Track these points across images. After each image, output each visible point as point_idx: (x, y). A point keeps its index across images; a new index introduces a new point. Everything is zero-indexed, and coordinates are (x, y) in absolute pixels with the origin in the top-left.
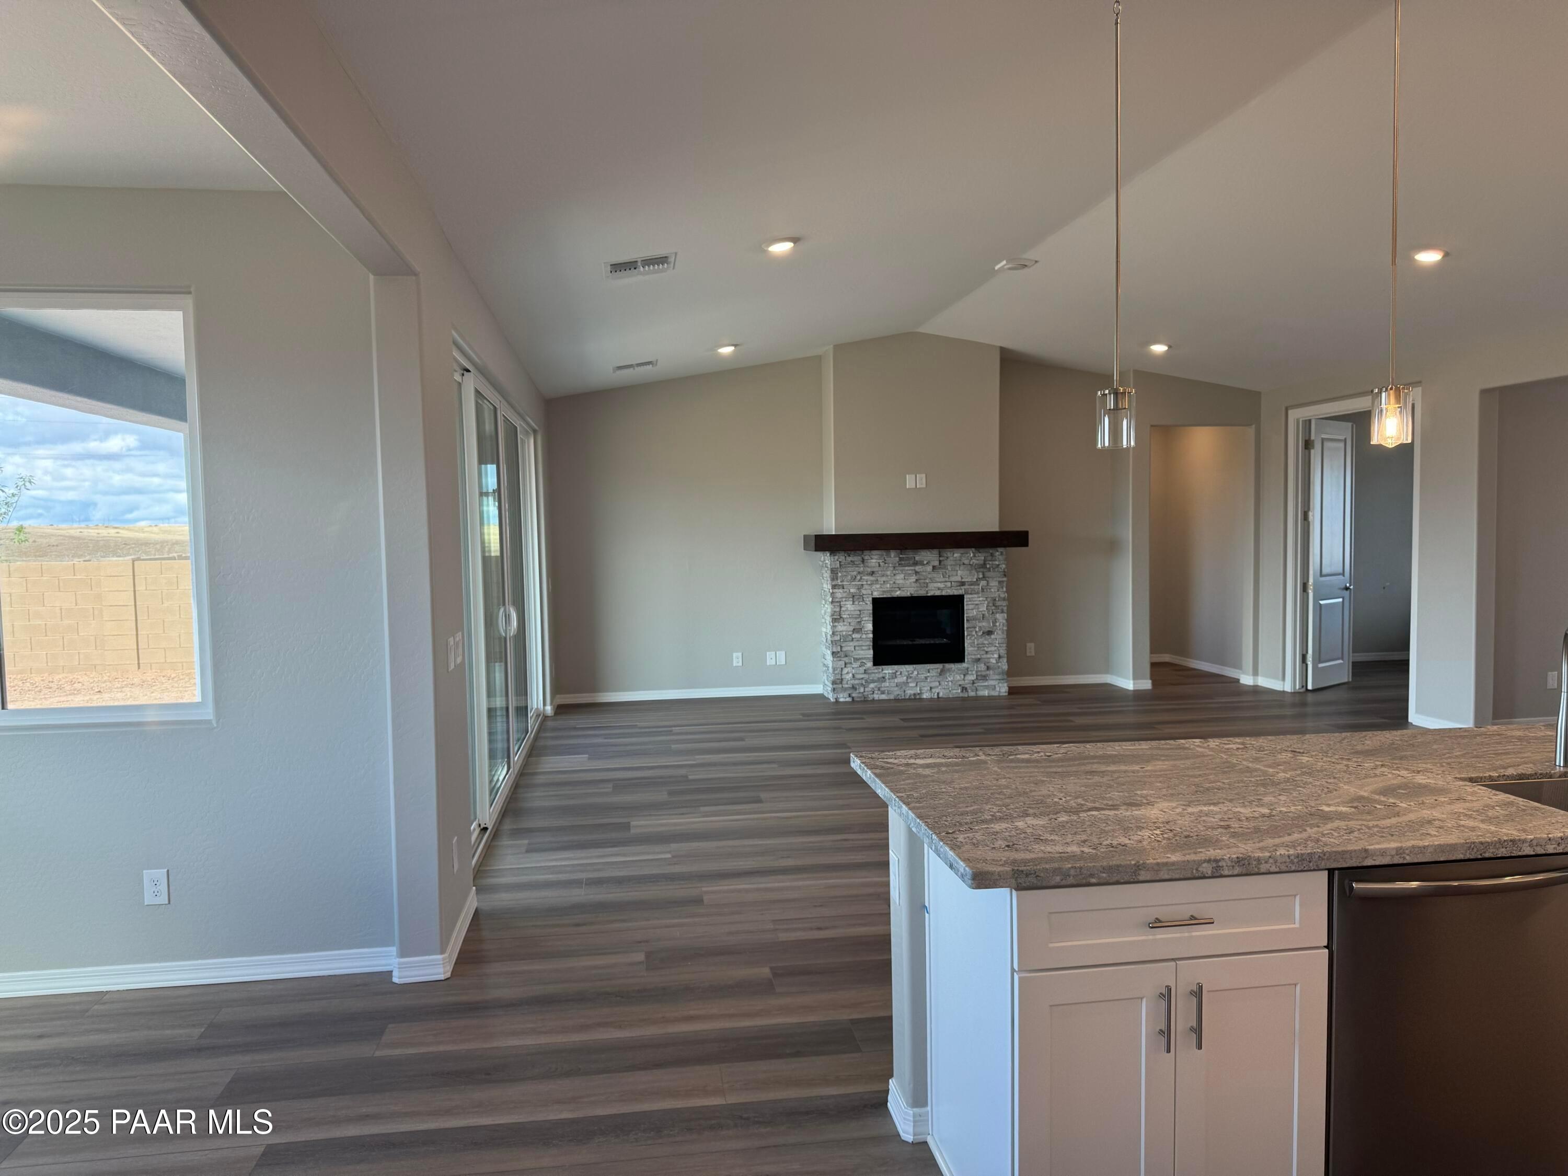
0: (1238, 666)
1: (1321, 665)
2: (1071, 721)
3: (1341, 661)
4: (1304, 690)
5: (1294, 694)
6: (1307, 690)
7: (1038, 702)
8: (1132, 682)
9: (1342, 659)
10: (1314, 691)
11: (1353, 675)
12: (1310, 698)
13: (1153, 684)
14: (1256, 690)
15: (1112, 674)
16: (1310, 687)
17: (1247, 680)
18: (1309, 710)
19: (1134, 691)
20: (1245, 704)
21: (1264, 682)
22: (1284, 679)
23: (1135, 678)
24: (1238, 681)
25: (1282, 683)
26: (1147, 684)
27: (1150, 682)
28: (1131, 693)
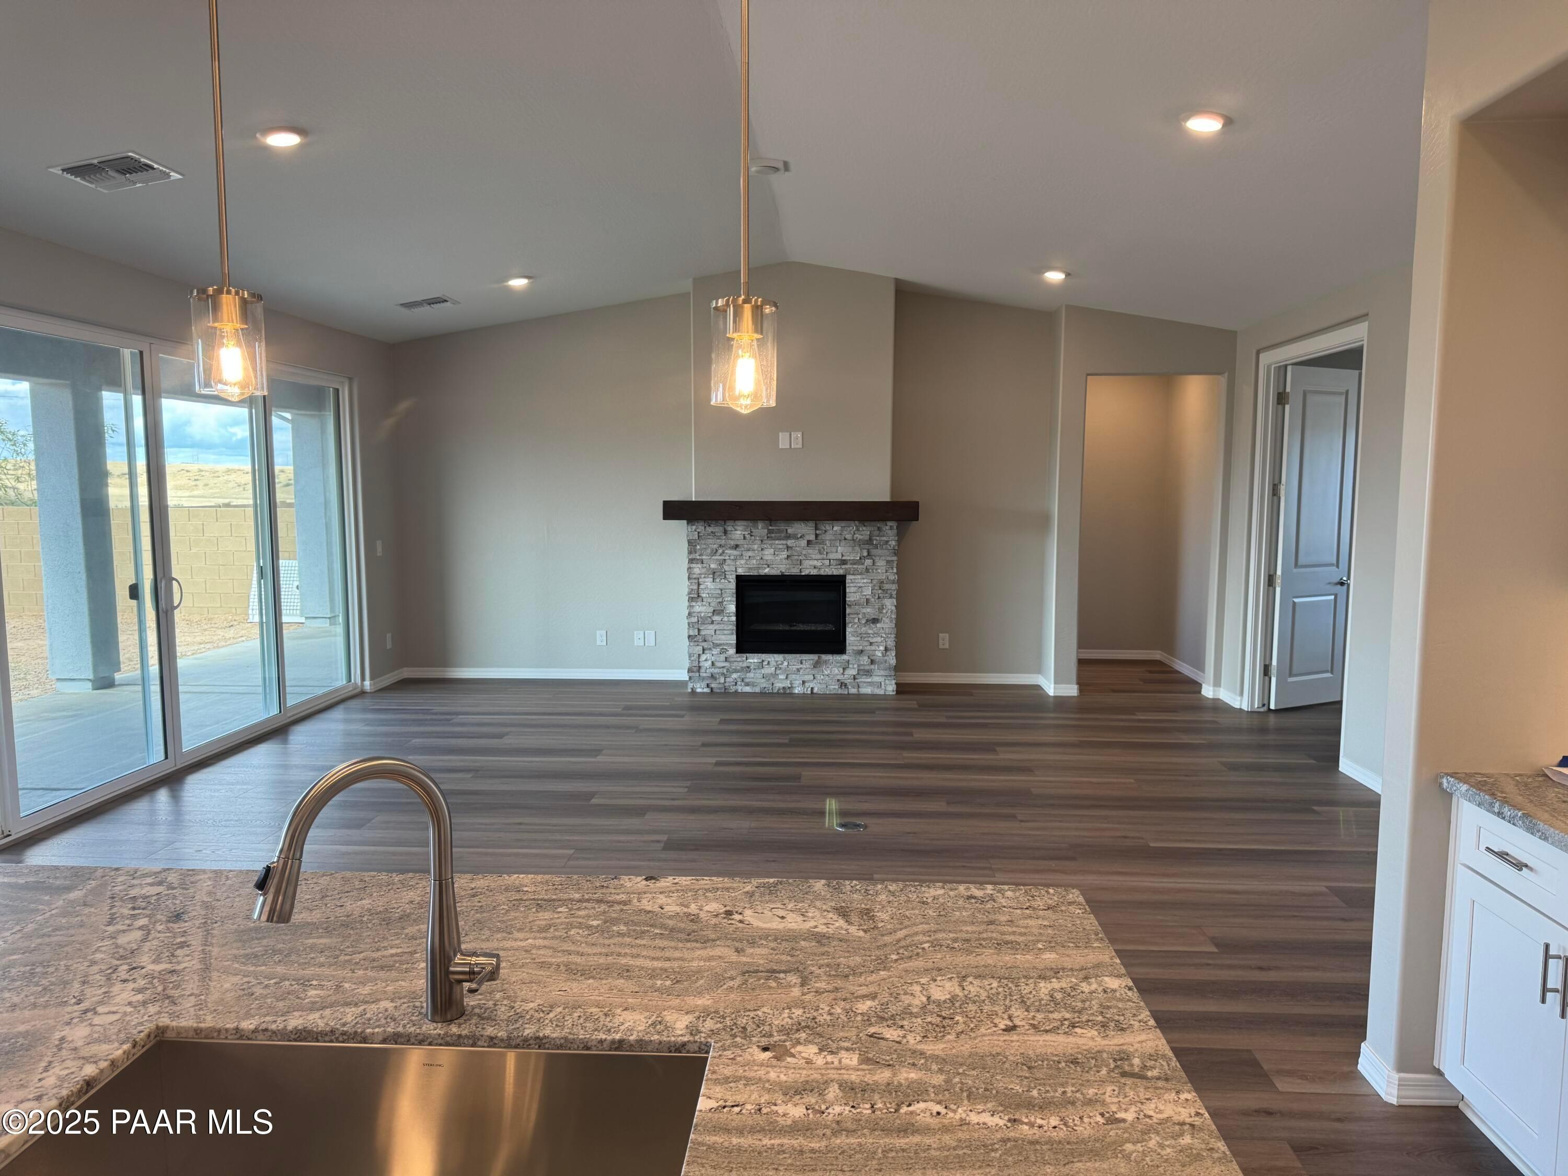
1: (1288, 680)
3: (1326, 675)
4: (1264, 709)
5: (1251, 713)
6: (1269, 709)
8: (1055, 685)
9: (1331, 671)
10: (1276, 711)
12: (1272, 720)
13: (1081, 690)
14: (1216, 707)
15: (1042, 674)
16: (1272, 707)
17: (1208, 690)
19: (1058, 697)
21: (1223, 695)
22: (1242, 692)
23: (1059, 681)
24: (1200, 690)
25: (1238, 697)
26: (1072, 690)
27: (1076, 687)
28: (1051, 700)
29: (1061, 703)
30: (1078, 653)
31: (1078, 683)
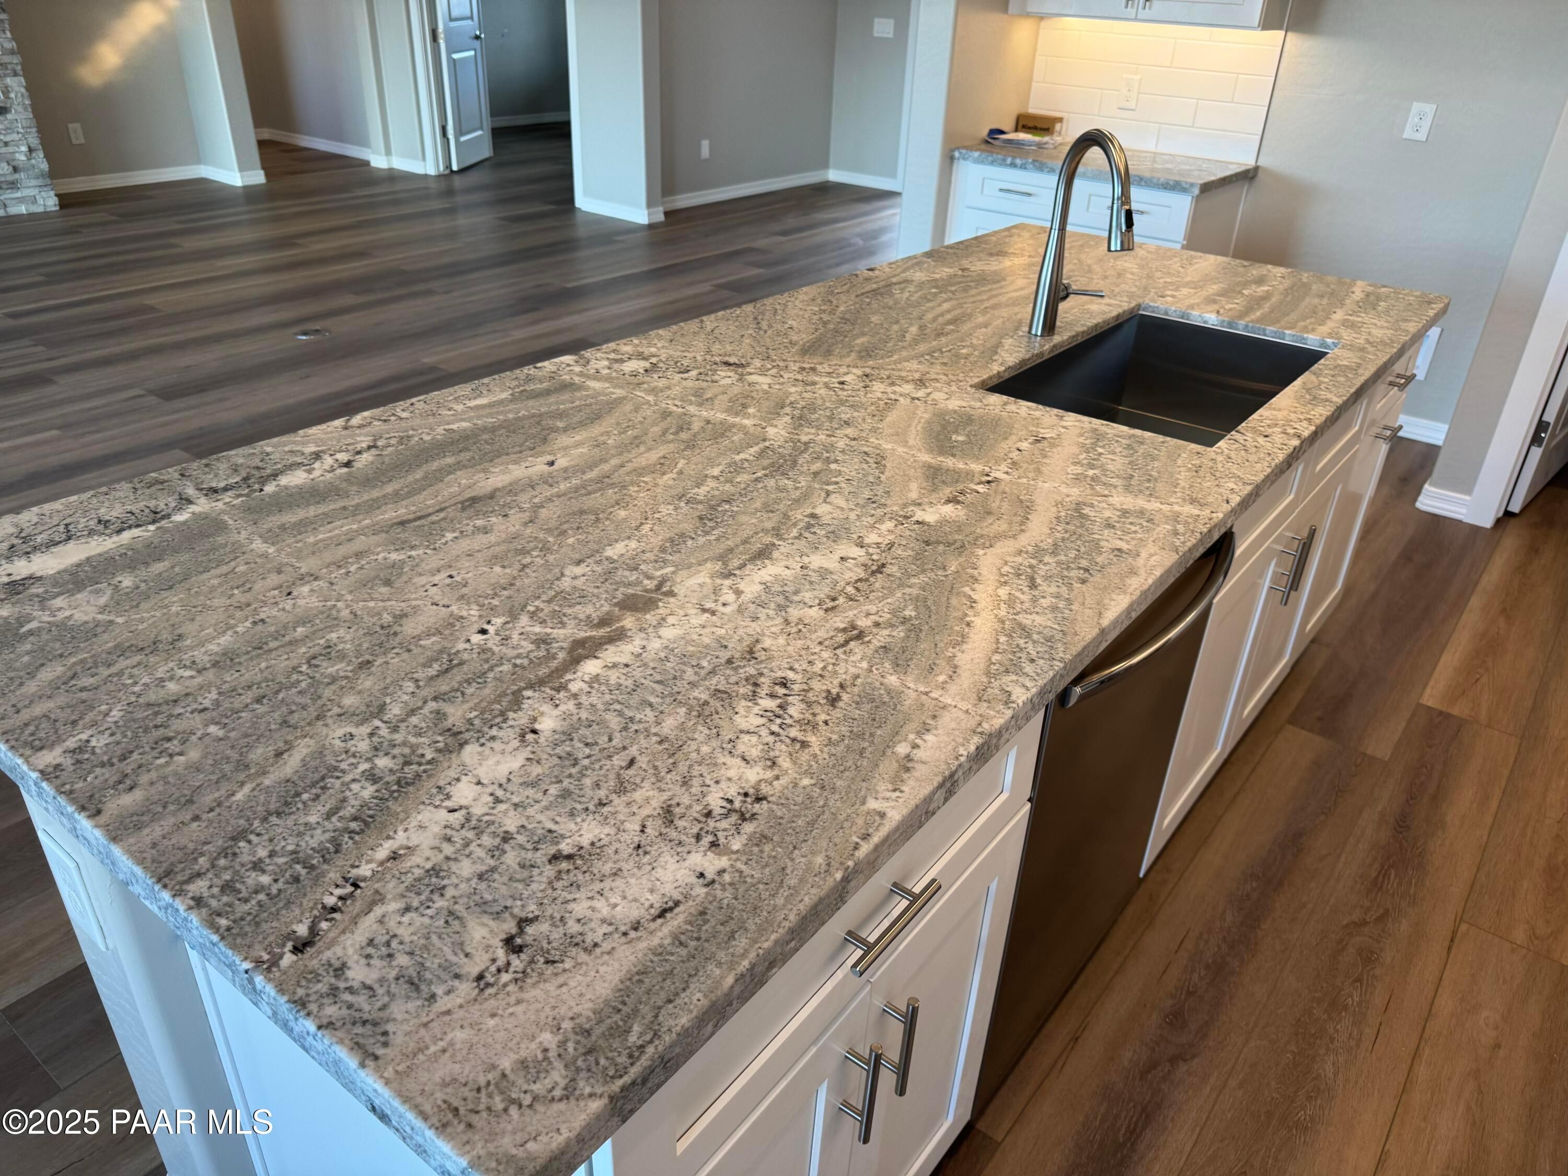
0: (363, 142)
1: (463, 139)
2: (177, 246)
3: (479, 133)
4: (447, 172)
5: (439, 176)
6: (452, 171)
7: (113, 218)
8: (238, 175)
9: (482, 129)
10: (462, 171)
11: (494, 148)
12: (458, 182)
13: (267, 175)
14: (393, 176)
15: (206, 163)
16: (455, 168)
17: (379, 161)
18: (460, 199)
19: (245, 187)
20: (384, 198)
21: (401, 163)
22: (424, 158)
23: (241, 169)
24: (366, 164)
25: (422, 163)
26: (258, 177)
27: (262, 172)
28: (241, 191)
29: (250, 194)
30: (256, 133)
31: (263, 168)
